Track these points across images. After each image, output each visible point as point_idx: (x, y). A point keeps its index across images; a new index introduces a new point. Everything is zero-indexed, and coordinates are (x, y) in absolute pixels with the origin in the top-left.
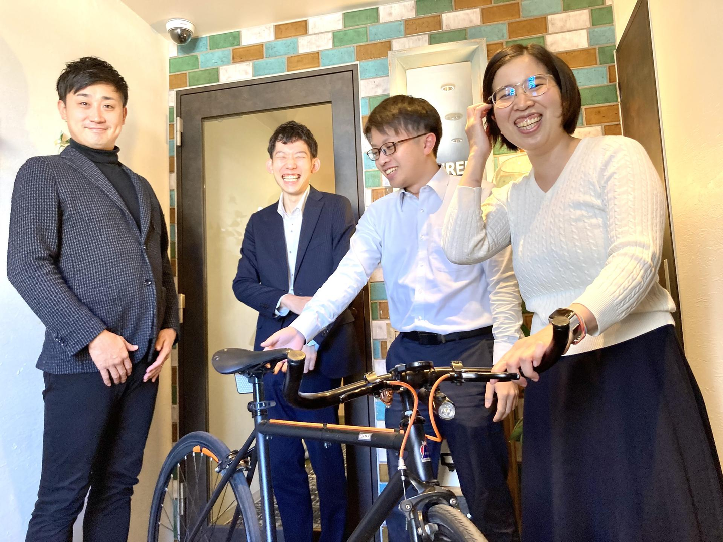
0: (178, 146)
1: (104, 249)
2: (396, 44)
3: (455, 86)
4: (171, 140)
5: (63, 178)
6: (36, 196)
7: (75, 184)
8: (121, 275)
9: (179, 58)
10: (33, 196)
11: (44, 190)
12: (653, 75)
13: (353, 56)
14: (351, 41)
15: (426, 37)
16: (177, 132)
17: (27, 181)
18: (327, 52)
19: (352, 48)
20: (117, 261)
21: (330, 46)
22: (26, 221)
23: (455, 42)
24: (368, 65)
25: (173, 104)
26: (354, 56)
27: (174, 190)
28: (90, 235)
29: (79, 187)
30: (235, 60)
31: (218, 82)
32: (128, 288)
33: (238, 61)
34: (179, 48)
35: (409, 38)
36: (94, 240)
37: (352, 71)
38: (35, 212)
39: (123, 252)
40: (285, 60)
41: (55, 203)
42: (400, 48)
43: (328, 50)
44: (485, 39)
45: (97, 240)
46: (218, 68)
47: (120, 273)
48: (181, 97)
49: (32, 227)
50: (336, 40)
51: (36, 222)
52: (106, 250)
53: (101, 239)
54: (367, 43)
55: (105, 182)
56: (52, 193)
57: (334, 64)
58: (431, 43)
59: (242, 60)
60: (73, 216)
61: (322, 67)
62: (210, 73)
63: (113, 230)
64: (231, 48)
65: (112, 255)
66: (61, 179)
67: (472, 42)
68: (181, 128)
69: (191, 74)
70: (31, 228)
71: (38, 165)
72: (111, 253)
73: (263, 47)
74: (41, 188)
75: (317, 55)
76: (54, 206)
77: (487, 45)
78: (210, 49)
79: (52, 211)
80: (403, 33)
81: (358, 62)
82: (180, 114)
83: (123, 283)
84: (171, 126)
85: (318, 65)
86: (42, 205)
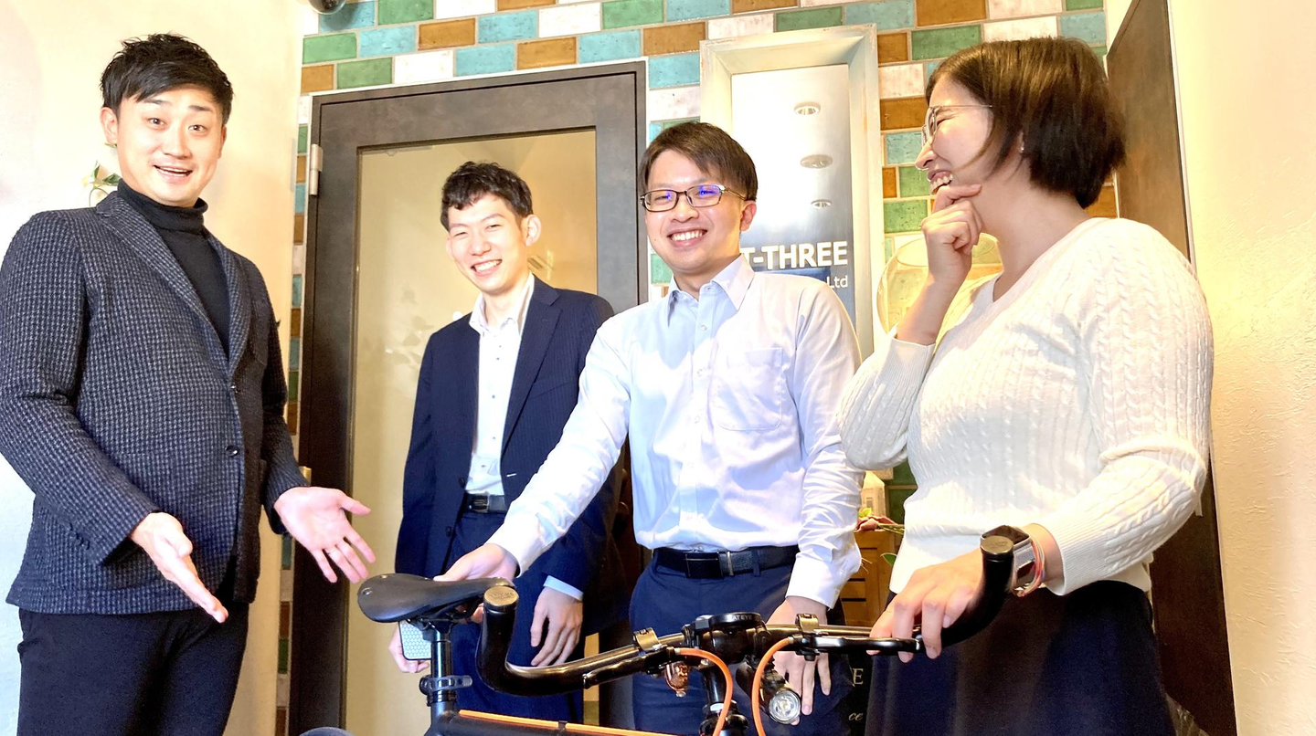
0: (311, 197)
1: (155, 385)
2: (716, 29)
3: (819, 107)
4: (300, 184)
5: (95, 252)
6: (43, 283)
7: (114, 264)
8: (182, 434)
9: (322, 37)
10: (38, 283)
11: (58, 273)
12: (1171, 101)
13: (637, 47)
14: (634, 19)
15: (770, 18)
16: (310, 170)
17: (28, 255)
18: (591, 37)
19: (635, 32)
20: (177, 408)
21: (596, 26)
22: (20, 327)
23: (822, 29)
24: (663, 63)
25: (307, 119)
26: (639, 47)
27: (300, 275)
28: (131, 359)
29: (122, 271)
30: (424, 44)
31: (391, 82)
32: (193, 459)
33: (429, 46)
34: (323, 19)
35: (738, 18)
36: (138, 369)
37: (635, 73)
38: (38, 312)
39: (190, 392)
40: (514, 49)
41: (76, 298)
42: (722, 37)
43: (593, 33)
44: (874, 25)
45: (143, 369)
46: (391, 58)
47: (180, 431)
48: (322, 107)
49: (31, 338)
50: (607, 17)
51: (39, 331)
52: (158, 388)
53: (150, 368)
54: (662, 25)
55: (171, 266)
56: (72, 278)
57: (602, 60)
58: (777, 29)
59: (435, 45)
60: (105, 322)
61: (581, 63)
62: (376, 67)
63: (175, 353)
64: (418, 23)
65: (169, 397)
66: (91, 254)
67: (852, 30)
68: (319, 164)
69: (342, 67)
70: (28, 341)
71: (51, 227)
72: (166, 394)
73: (474, 24)
74: (54, 268)
75: (571, 42)
76: (74, 303)
77: (878, 36)
78: (379, 24)
79: (71, 311)
80: (728, 9)
81: (645, 58)
82: (317, 139)
83: (183, 449)
84: (302, 160)
85: (573, 60)
86: (52, 300)
